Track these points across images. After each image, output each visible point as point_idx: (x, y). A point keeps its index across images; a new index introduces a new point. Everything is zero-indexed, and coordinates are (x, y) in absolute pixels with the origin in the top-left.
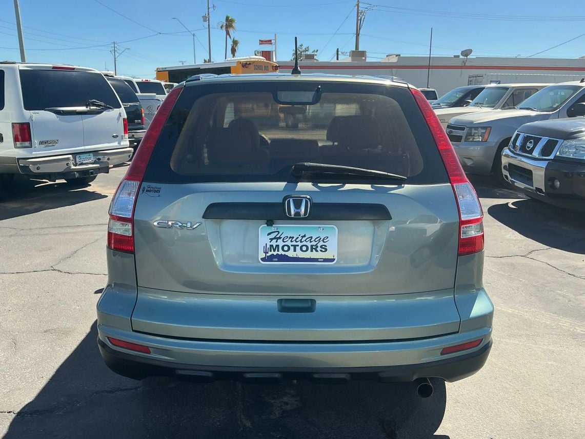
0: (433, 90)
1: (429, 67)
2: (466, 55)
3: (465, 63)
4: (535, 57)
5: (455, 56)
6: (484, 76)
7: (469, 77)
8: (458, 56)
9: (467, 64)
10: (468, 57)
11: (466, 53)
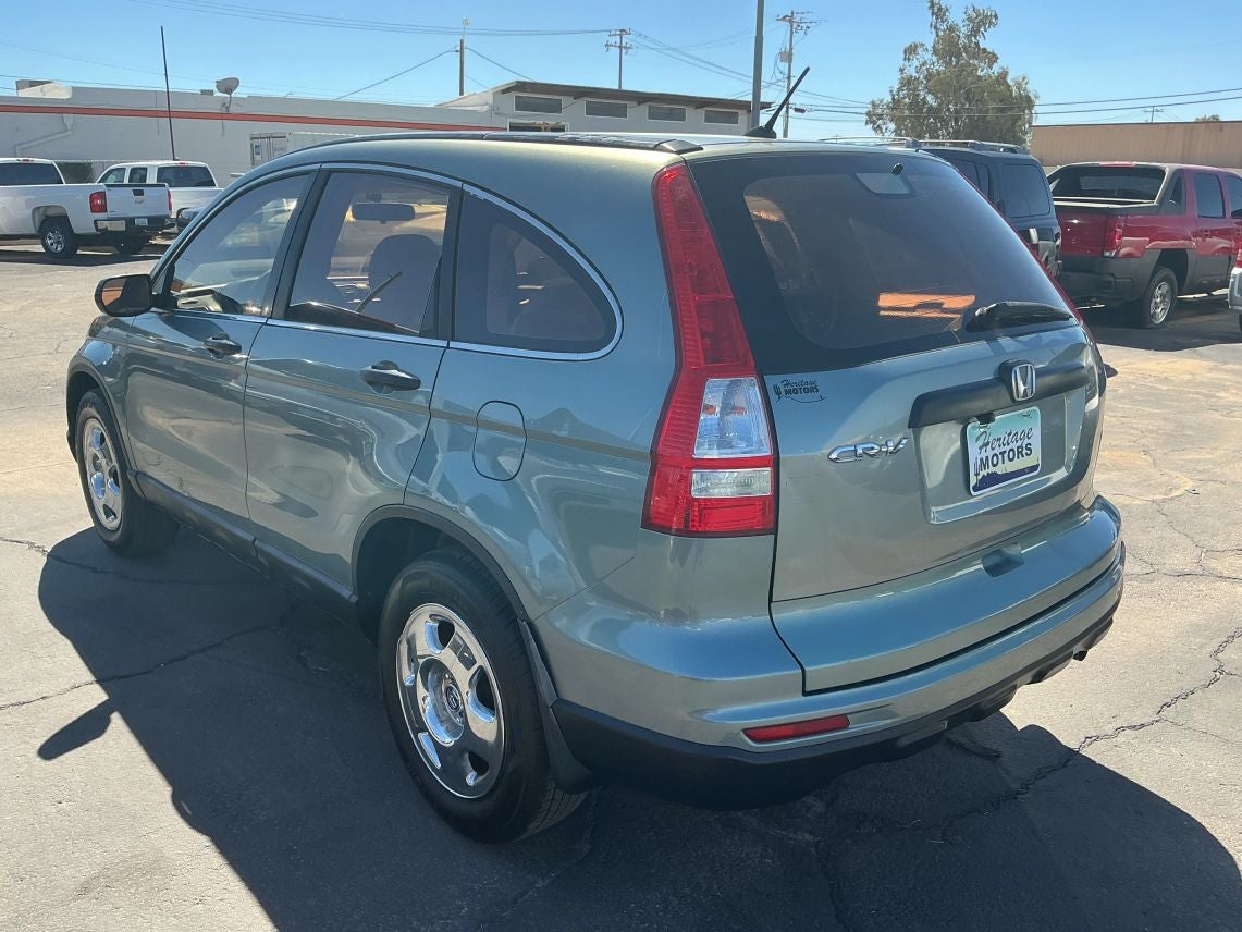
0: (202, 164)
1: (169, 114)
2: (229, 91)
3: (227, 108)
4: (349, 99)
5: (204, 92)
6: (288, 136)
7: (252, 139)
8: (211, 92)
9: (234, 110)
10: (233, 95)
11: (228, 86)
